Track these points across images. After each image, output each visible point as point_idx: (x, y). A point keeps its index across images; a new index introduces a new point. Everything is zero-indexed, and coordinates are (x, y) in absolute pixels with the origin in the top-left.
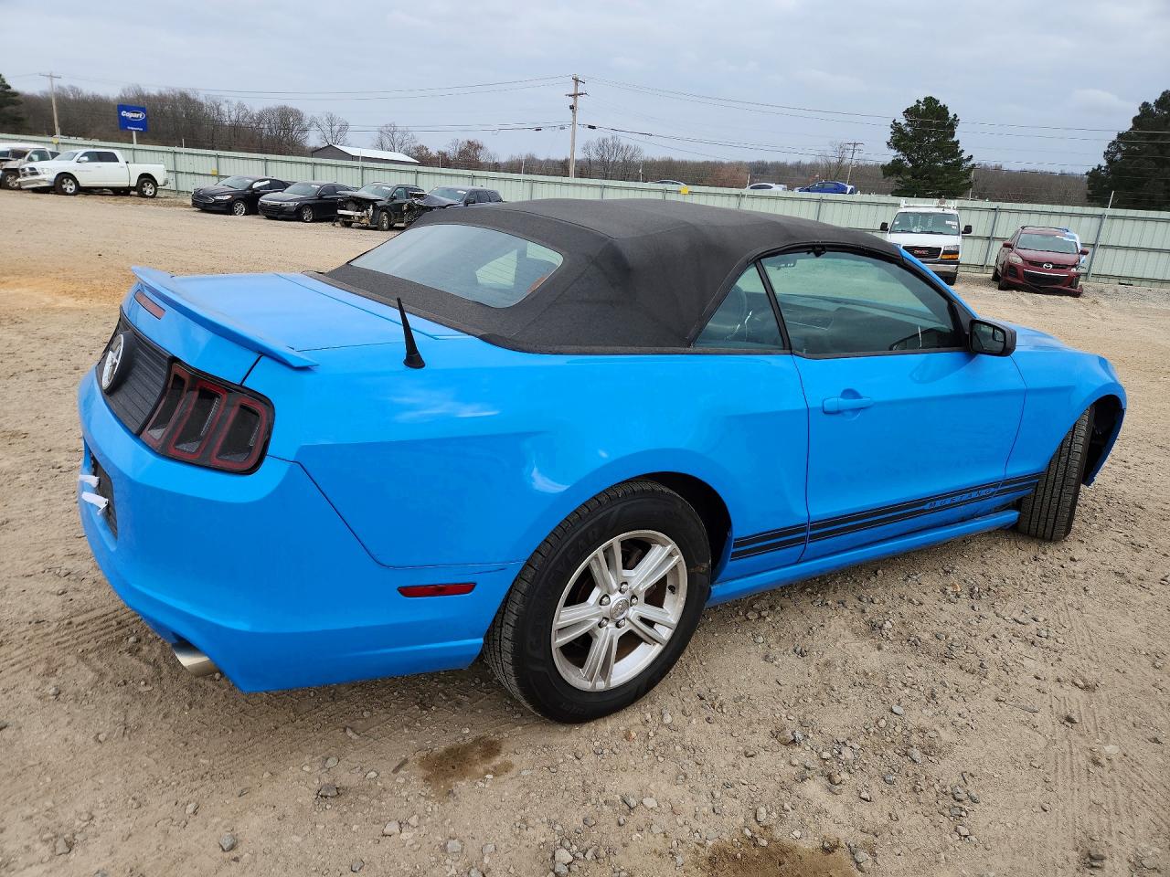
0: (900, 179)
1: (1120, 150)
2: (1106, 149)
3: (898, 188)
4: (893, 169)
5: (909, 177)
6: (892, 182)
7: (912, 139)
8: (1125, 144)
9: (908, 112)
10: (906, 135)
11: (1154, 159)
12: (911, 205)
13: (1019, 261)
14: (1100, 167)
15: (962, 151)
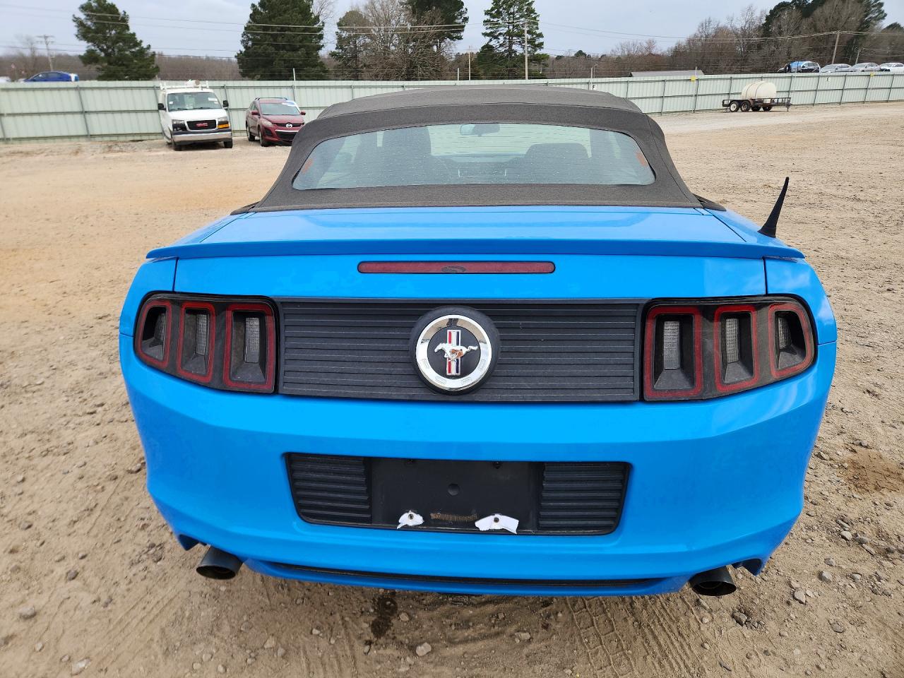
0: (100, 67)
1: (250, 39)
2: (241, 39)
3: (101, 74)
4: (89, 58)
5: (106, 64)
6: (93, 68)
7: (96, 31)
8: (252, 34)
9: (84, 8)
10: (89, 28)
11: (272, 45)
12: (174, 87)
13: (269, 124)
14: (241, 52)
15: (141, 41)
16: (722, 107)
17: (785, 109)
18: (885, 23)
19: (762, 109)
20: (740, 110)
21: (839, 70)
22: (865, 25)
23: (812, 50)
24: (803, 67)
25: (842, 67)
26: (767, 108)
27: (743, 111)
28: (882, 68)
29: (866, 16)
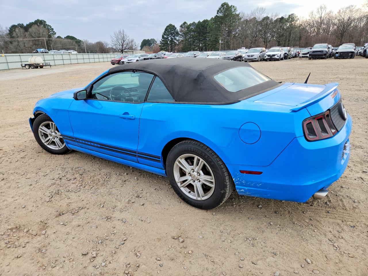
16: (22, 67)
17: (49, 67)
18: (56, 36)
19: (39, 67)
20: (30, 68)
21: (55, 52)
22: (50, 36)
23: (34, 44)
24: (42, 51)
25: (56, 51)
26: (41, 67)
27: (32, 68)
28: (69, 52)
29: (49, 33)
